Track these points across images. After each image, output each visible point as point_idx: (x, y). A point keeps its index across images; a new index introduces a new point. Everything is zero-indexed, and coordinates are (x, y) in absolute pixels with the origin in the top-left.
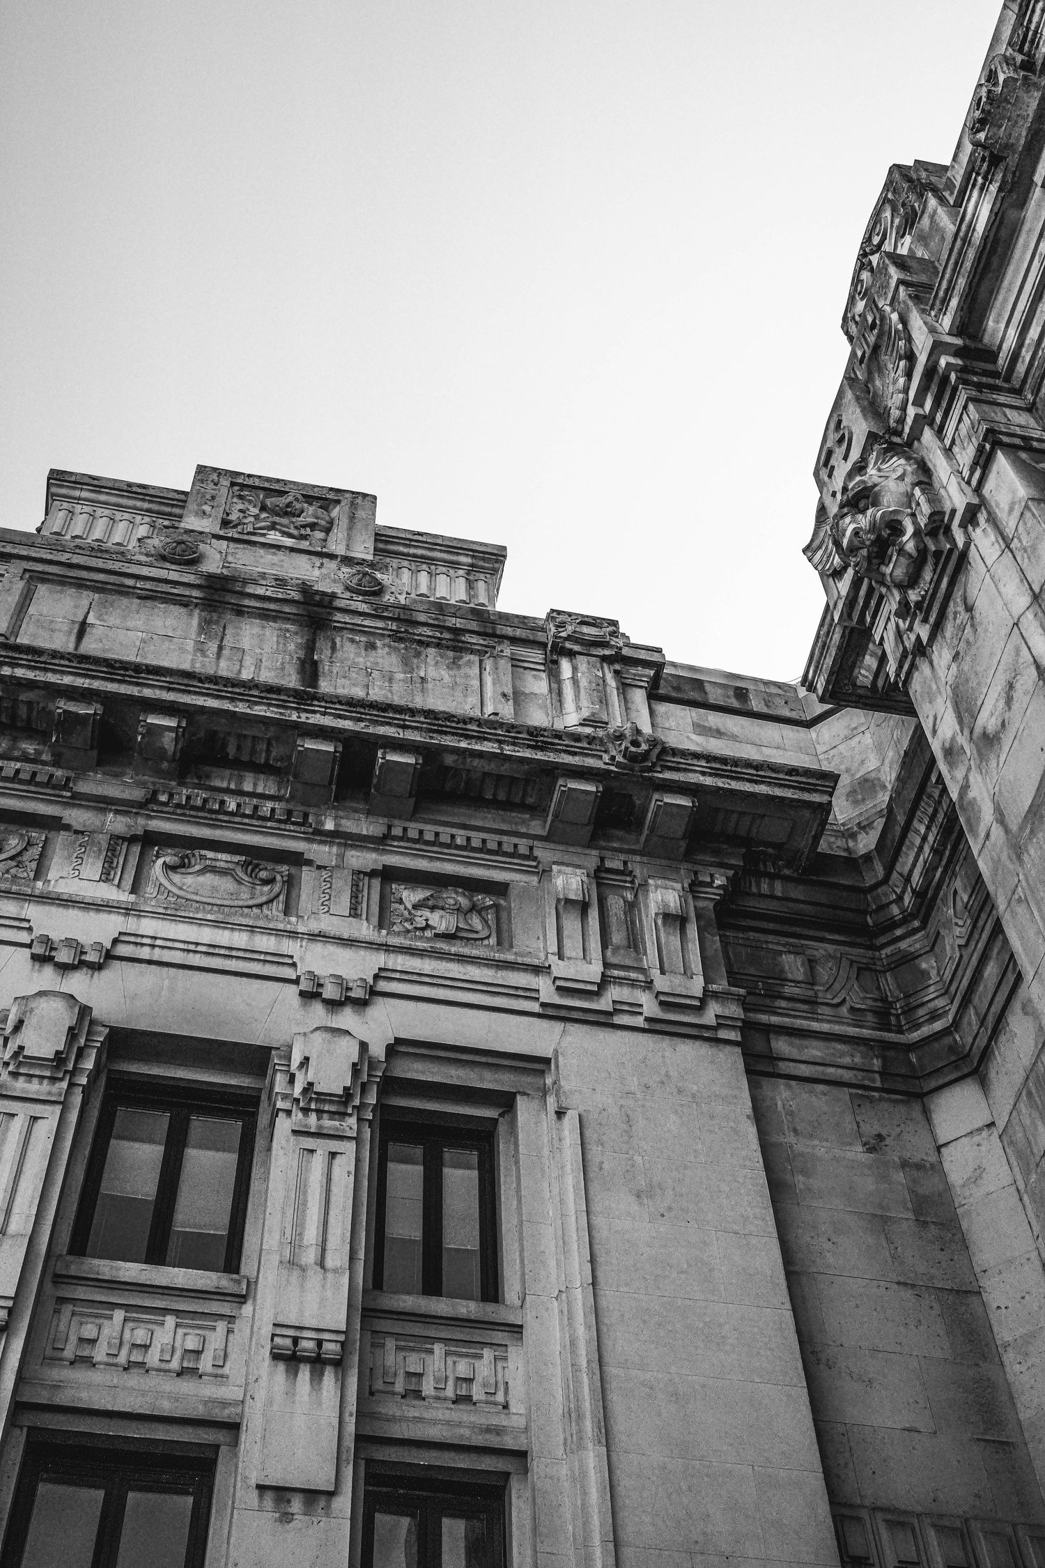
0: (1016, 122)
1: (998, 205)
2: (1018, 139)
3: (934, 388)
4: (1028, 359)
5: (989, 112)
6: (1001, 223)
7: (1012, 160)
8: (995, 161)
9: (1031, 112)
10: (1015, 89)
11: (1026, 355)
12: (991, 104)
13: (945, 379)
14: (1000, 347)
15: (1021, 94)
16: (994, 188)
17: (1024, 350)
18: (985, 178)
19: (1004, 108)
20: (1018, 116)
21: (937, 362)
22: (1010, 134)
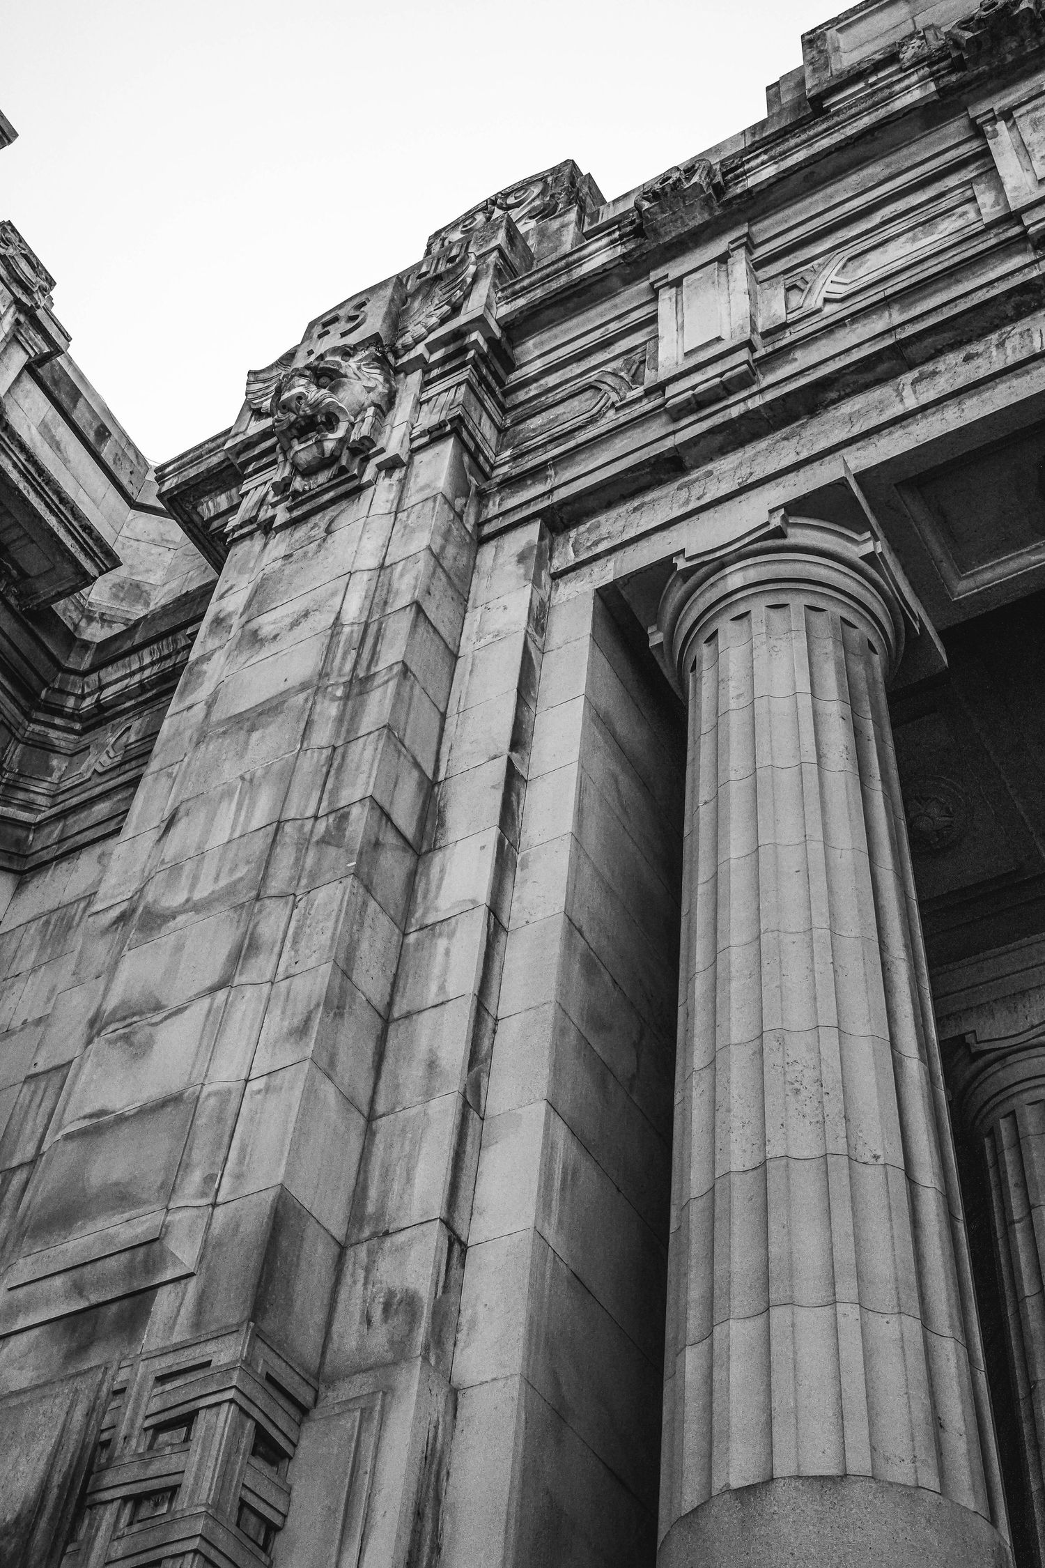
0: (676, 221)
1: (612, 265)
2: (666, 234)
3: (452, 348)
4: (532, 394)
5: (666, 194)
6: (601, 280)
7: (650, 245)
8: (639, 232)
9: (692, 224)
10: (697, 197)
11: (533, 390)
12: (672, 190)
13: (464, 350)
14: (522, 366)
15: (698, 203)
16: (620, 250)
17: (535, 385)
18: (621, 237)
19: (678, 202)
20: (682, 218)
21: (471, 332)
22: (665, 225)
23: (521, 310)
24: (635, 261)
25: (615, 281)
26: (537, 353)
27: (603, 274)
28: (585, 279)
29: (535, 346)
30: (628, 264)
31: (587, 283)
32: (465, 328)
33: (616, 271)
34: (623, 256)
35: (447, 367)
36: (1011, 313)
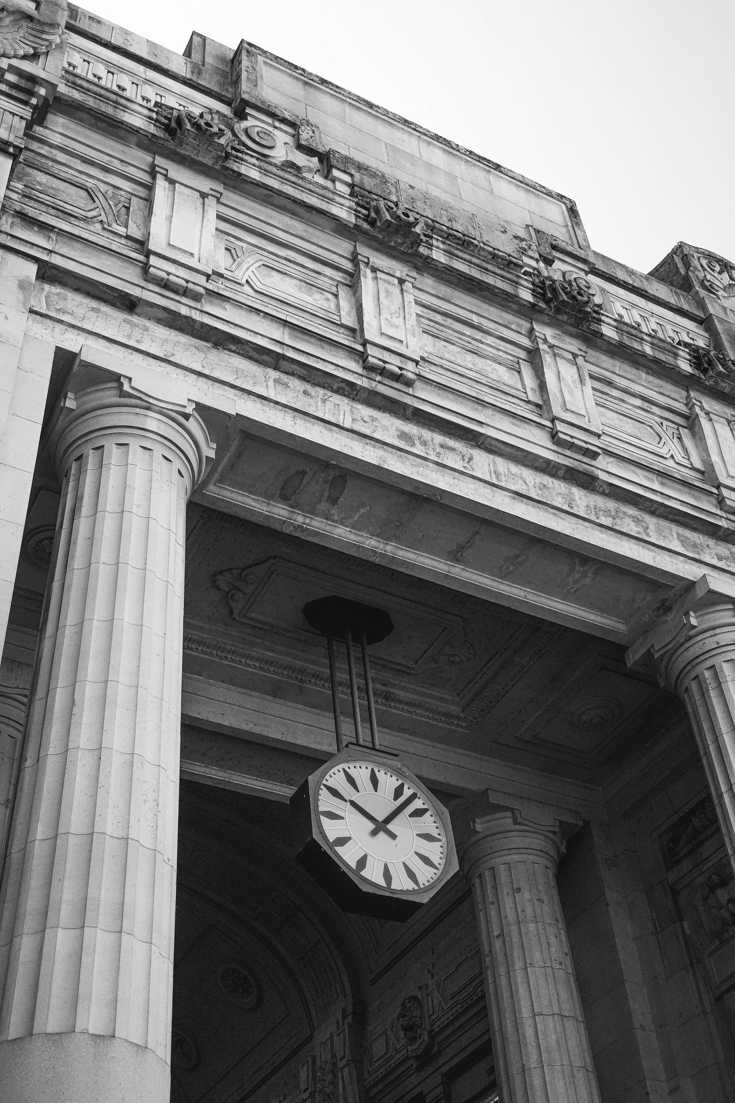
23: (74, 101)
24: (155, 143)
25: (134, 139)
26: (61, 130)
27: (134, 131)
28: (123, 124)
29: (63, 126)
30: (150, 140)
31: (122, 126)
32: (40, 80)
33: (141, 136)
34: (153, 135)
35: (14, 93)
36: (335, 388)
